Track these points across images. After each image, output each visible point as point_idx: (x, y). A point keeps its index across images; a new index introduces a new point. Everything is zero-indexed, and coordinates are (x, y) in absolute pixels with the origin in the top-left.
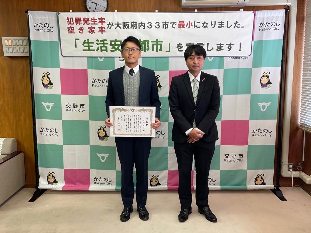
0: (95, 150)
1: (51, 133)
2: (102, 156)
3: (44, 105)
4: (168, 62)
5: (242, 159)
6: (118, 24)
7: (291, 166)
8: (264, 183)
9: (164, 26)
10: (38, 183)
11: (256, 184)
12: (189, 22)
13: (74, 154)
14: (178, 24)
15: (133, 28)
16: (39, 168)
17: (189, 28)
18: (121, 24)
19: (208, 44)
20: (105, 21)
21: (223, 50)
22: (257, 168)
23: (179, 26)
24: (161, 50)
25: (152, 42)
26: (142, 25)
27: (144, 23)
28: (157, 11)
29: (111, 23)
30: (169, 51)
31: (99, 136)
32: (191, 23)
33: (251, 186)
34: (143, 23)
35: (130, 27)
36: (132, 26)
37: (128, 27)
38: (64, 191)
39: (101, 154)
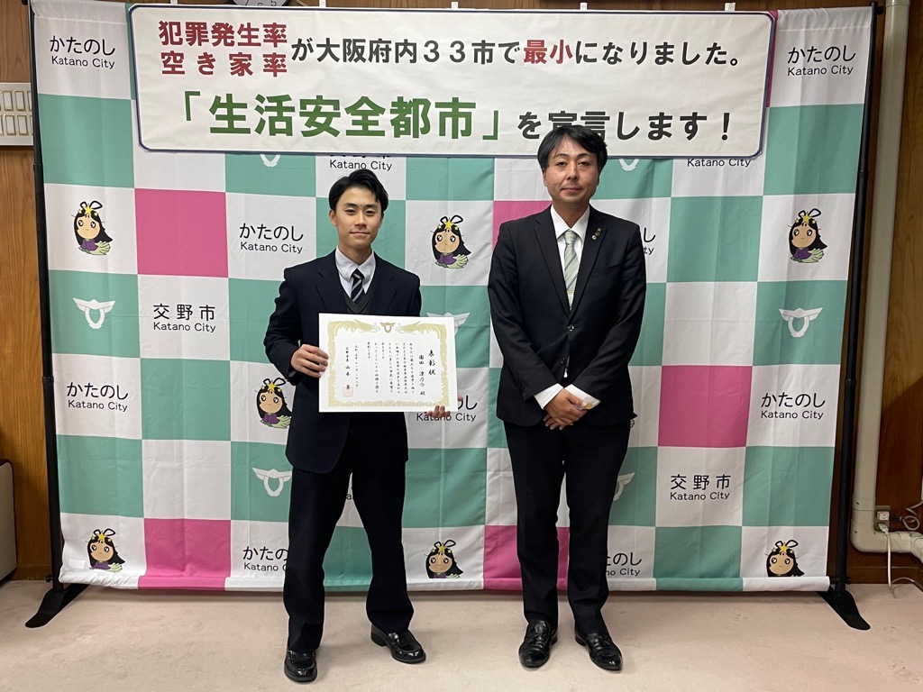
0: (246, 456)
1: (106, 400)
2: (270, 479)
3: (80, 307)
4: (491, 172)
5: (726, 491)
6: (328, 46)
7: (884, 516)
8: (796, 572)
9: (480, 54)
10: (57, 562)
11: (771, 574)
12: (562, 42)
13: (180, 469)
14: (525, 49)
15: (377, 61)
16: (63, 516)
17: (560, 61)
18: (338, 46)
19: (621, 115)
20: (284, 36)
21: (669, 135)
22: (774, 520)
23: (527, 56)
24: (467, 133)
25: (438, 105)
26: (406, 50)
27: (414, 45)
28: (455, 6)
29: (306, 43)
30: (495, 137)
31: (262, 413)
32: (567, 47)
33: (755, 579)
34: (411, 44)
35: (366, 55)
36: (375, 53)
37: (361, 57)
38: (145, 592)
39: (269, 470)
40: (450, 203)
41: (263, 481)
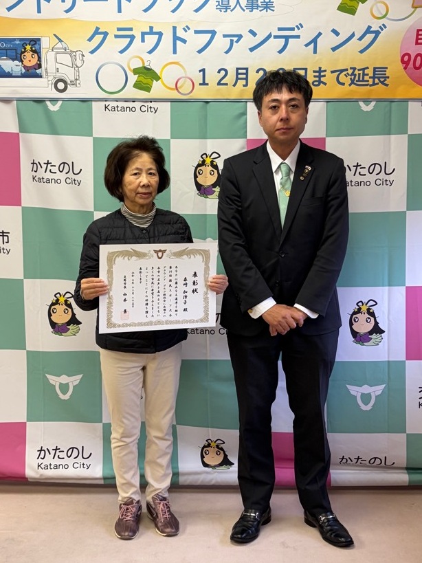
0: (39, 365)
2: (61, 384)
4: (244, 113)
31: (53, 324)
39: (59, 376)
40: (209, 141)
41: (55, 386)
